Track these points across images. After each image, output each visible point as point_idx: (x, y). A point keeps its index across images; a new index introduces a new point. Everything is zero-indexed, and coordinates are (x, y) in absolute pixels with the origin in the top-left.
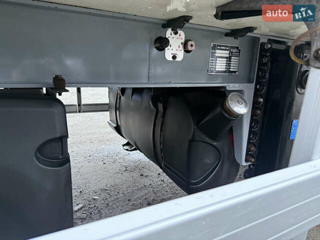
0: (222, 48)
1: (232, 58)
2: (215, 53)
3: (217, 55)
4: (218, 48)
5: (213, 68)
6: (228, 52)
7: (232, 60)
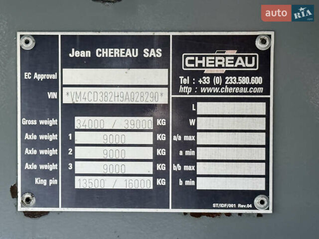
0: (107, 53)
1: (202, 108)
2: (53, 85)
3: (69, 97)
4: (75, 54)
5: (47, 175)
6: (161, 76)
7: (202, 123)
